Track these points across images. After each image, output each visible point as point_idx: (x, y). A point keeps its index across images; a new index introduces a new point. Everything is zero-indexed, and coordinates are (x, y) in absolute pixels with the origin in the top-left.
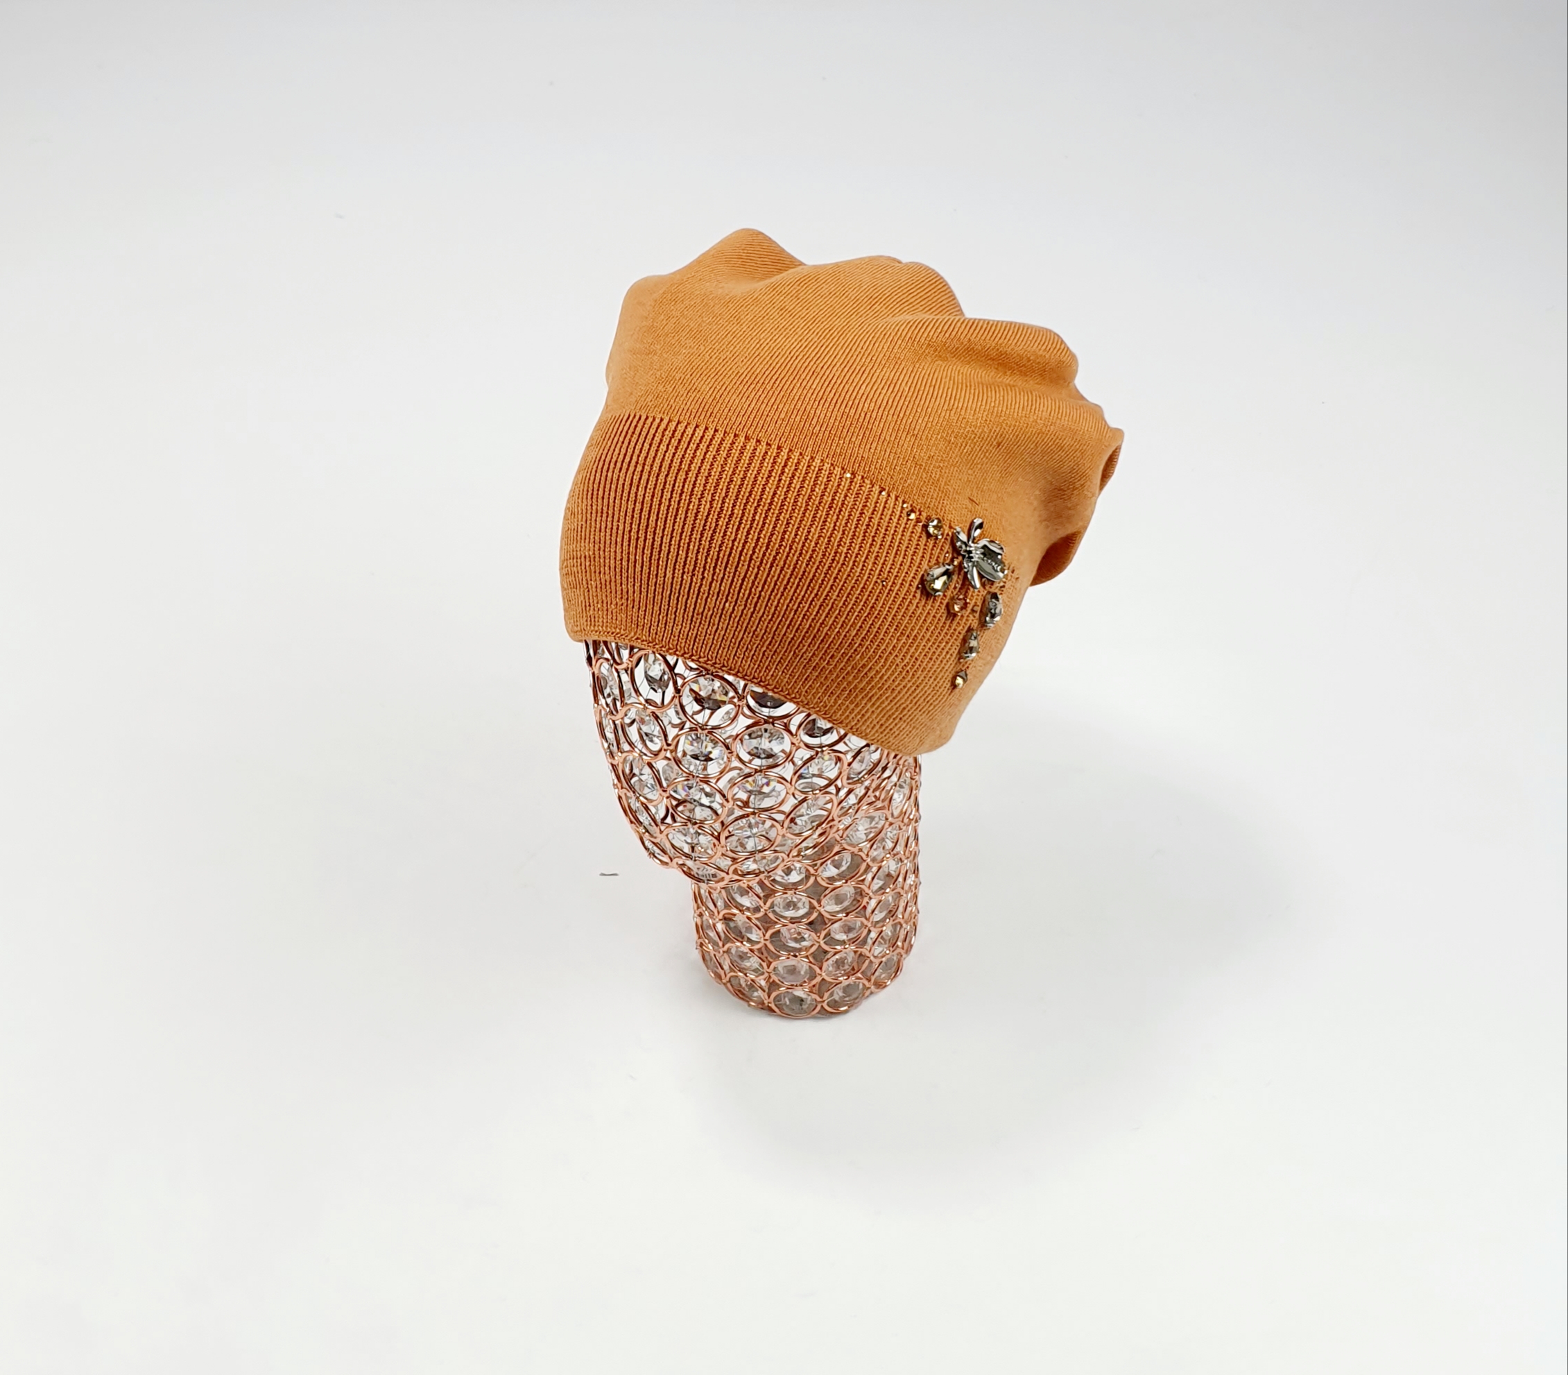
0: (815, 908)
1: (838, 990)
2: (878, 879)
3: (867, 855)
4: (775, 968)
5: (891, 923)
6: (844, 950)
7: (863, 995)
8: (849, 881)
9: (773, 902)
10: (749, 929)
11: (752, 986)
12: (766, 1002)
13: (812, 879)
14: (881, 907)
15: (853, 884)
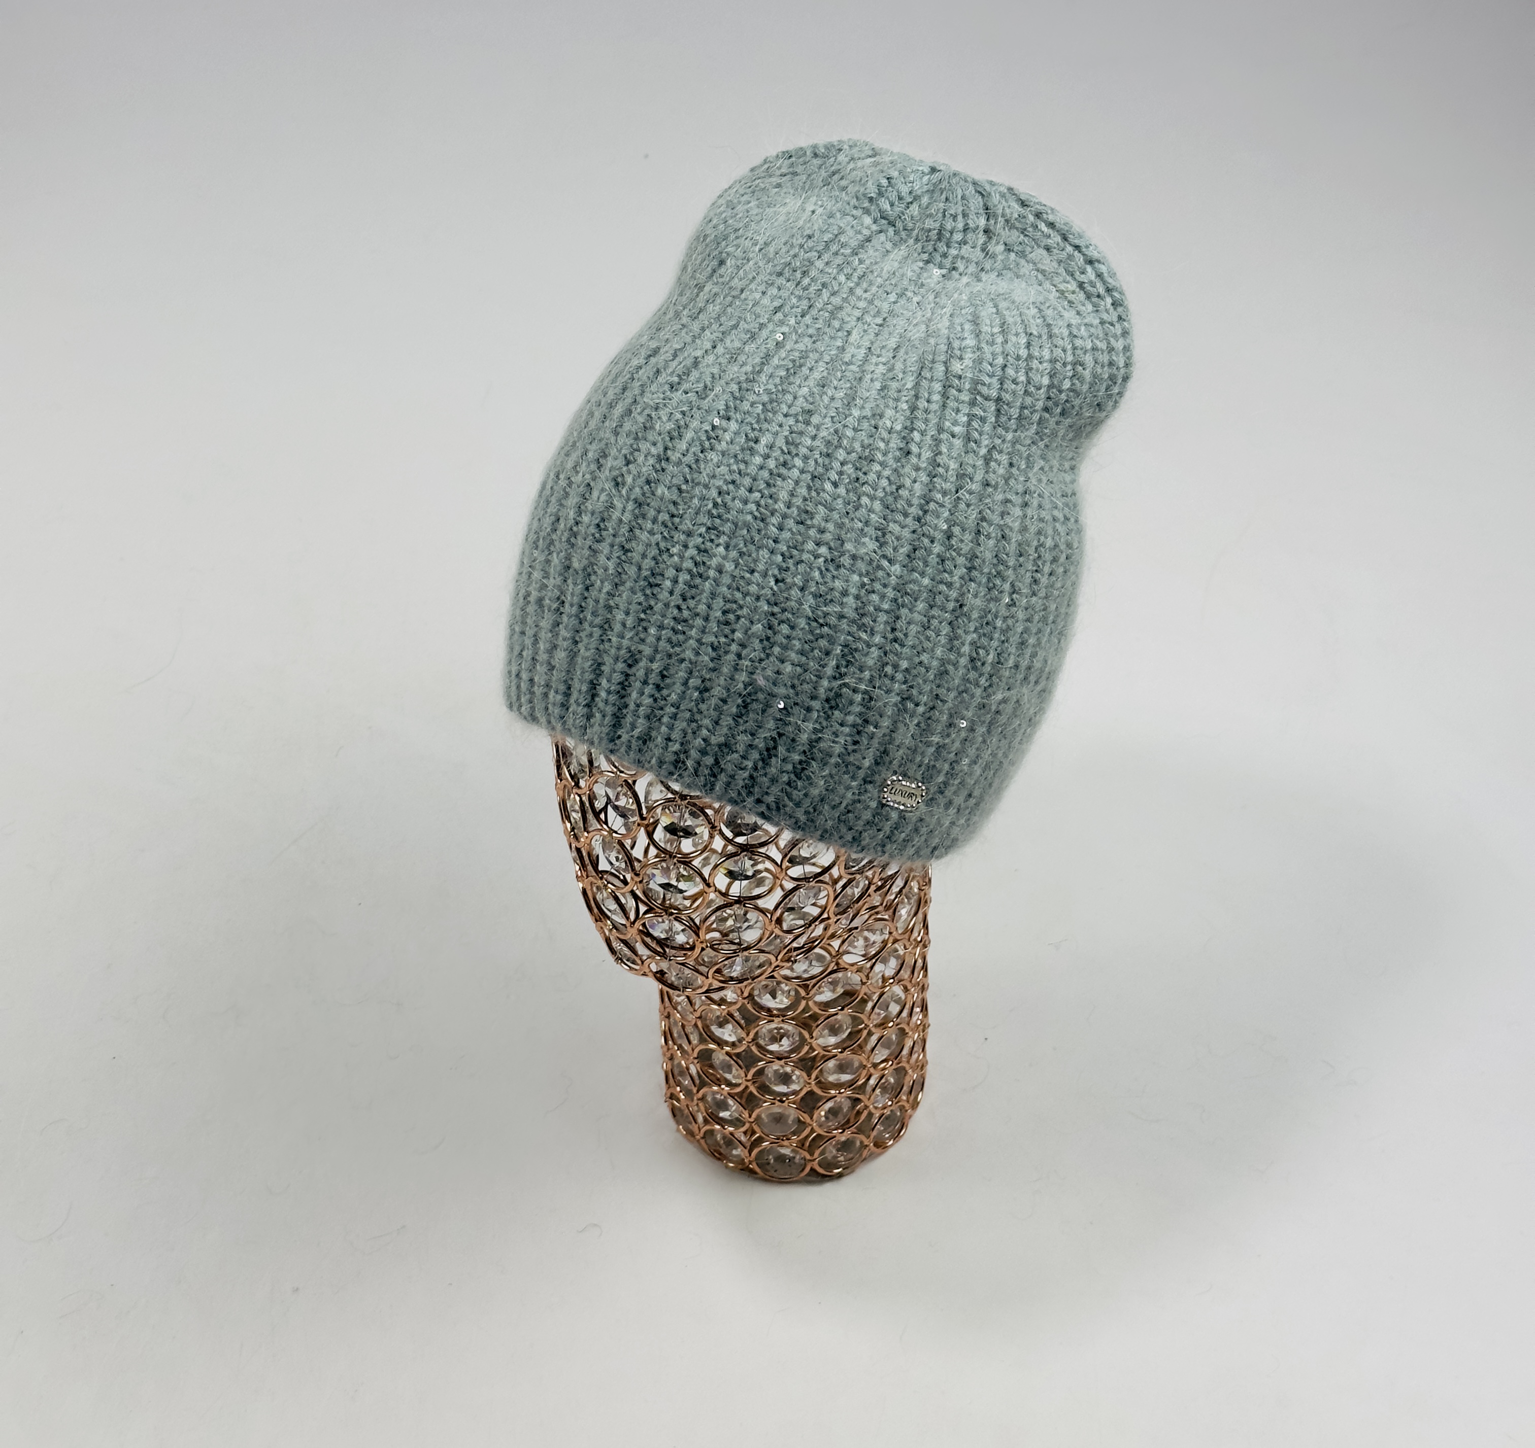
0: (806, 1040)
1: (831, 1148)
2: (878, 1008)
4: (758, 1118)
5: (893, 1067)
6: (839, 1095)
7: (861, 1155)
8: (846, 1009)
9: (757, 1033)
10: (729, 1069)
11: (730, 1142)
12: (746, 1161)
13: (803, 1003)
14: (883, 1046)
15: (849, 1011)
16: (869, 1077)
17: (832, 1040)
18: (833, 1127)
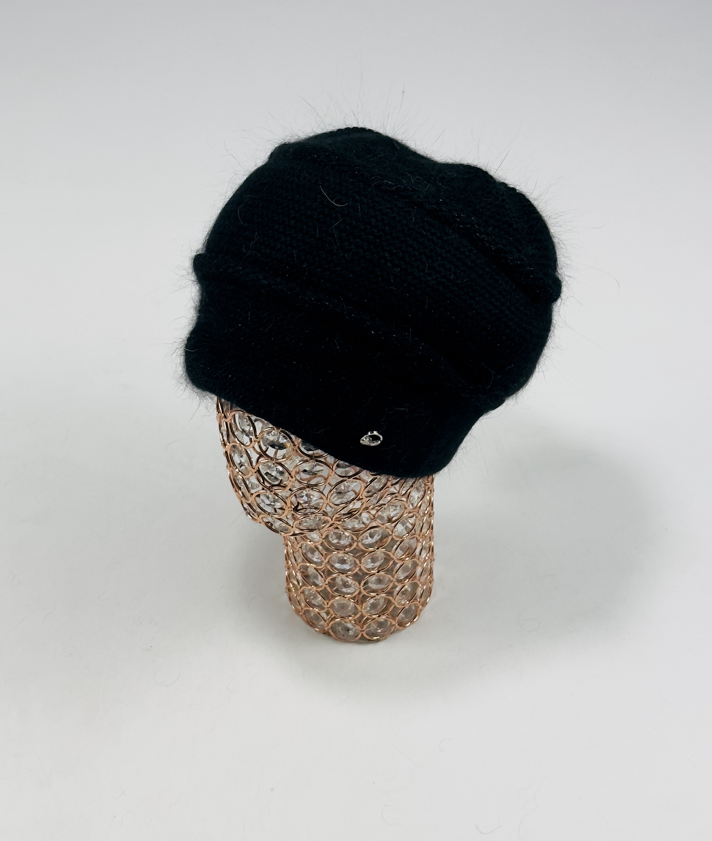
0: (358, 564)
1: (374, 625)
2: (400, 549)
3: (392, 532)
4: (332, 605)
5: (410, 582)
6: (377, 596)
7: (391, 630)
8: (380, 548)
9: (331, 558)
10: (316, 577)
11: (318, 617)
12: (326, 629)
13: (355, 544)
14: (403, 570)
15: (382, 550)
16: (395, 587)
17: (372, 565)
18: (374, 613)
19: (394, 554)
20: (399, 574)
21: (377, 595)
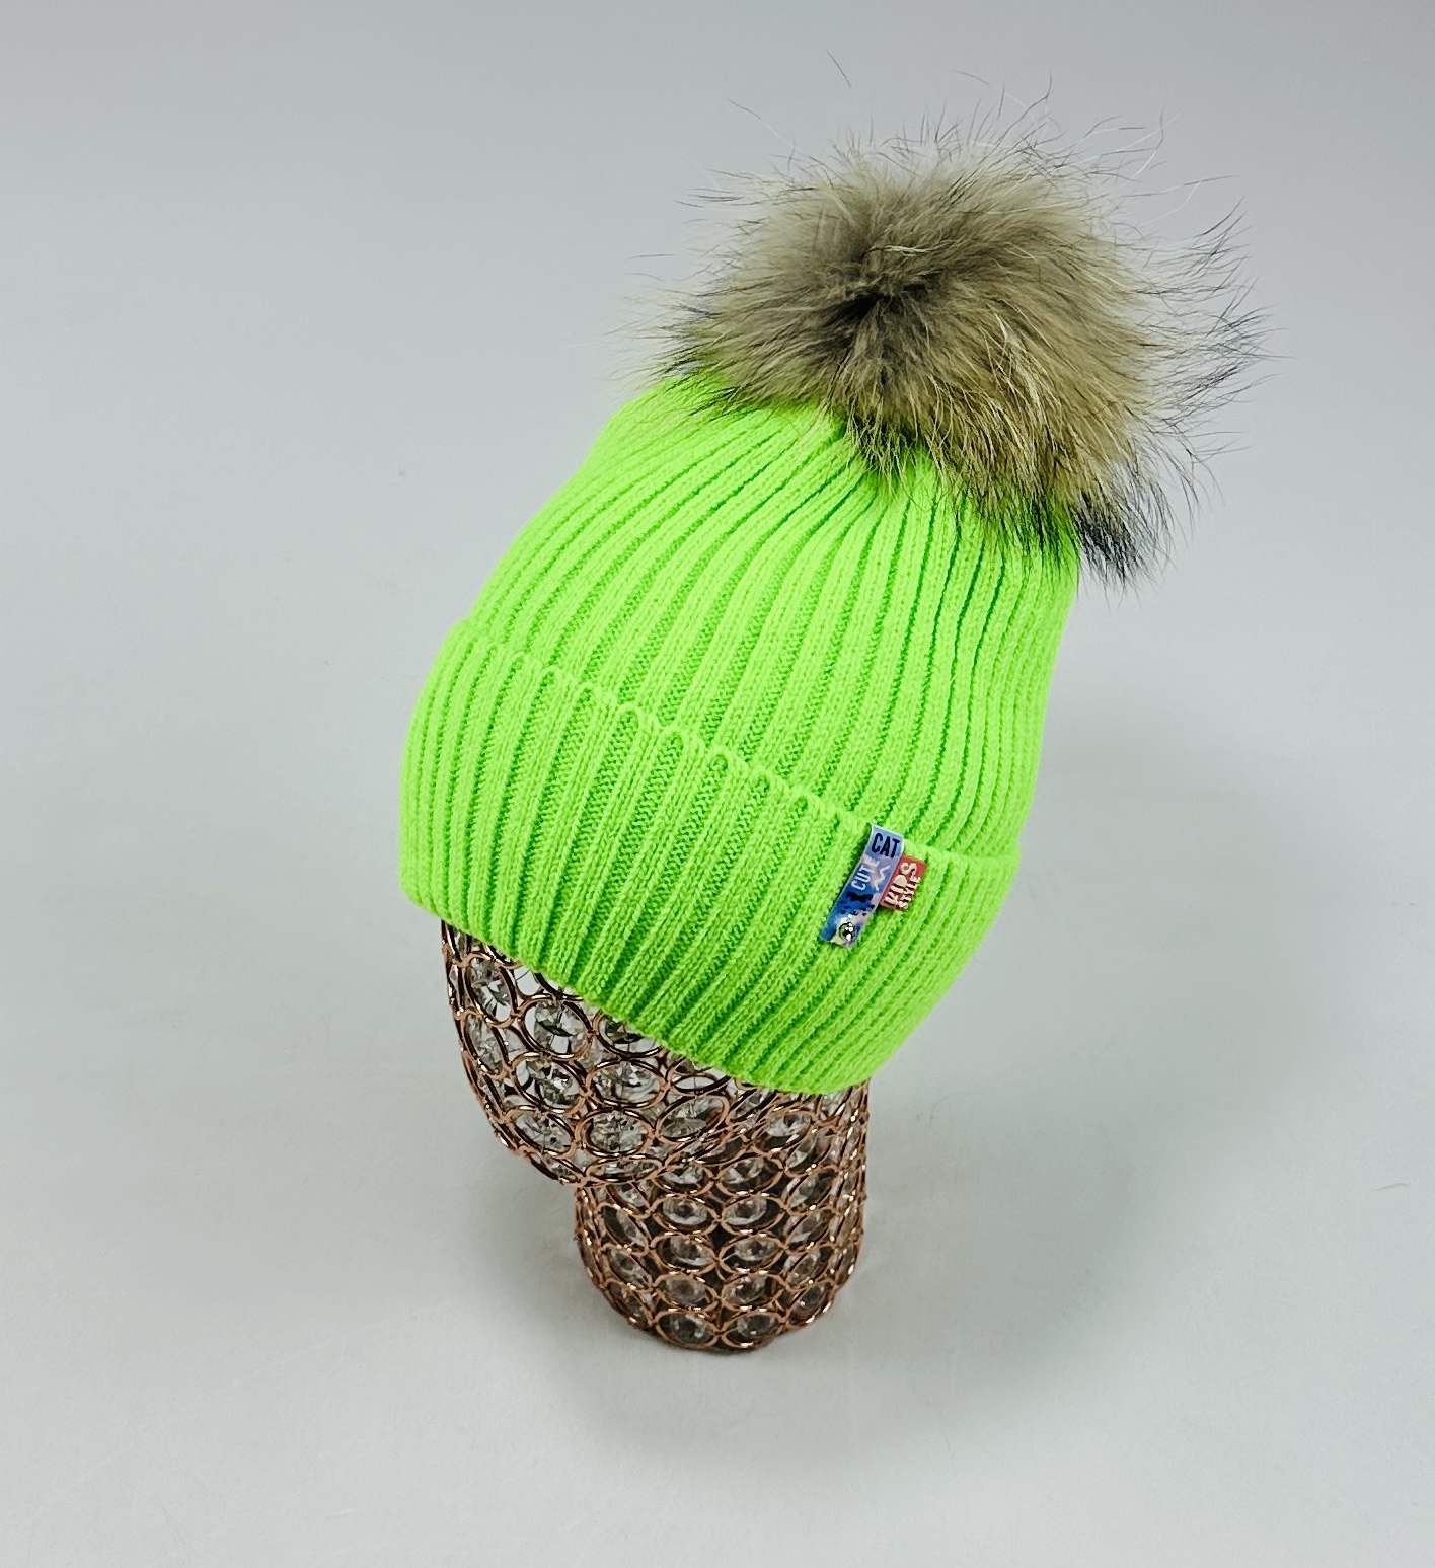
0: (713, 1218)
1: (740, 1321)
2: (799, 1192)
4: (663, 1282)
5: (816, 1247)
6: (751, 1274)
7: (775, 1332)
8: (758, 1192)
9: (661, 1203)
10: (632, 1231)
12: (650, 1322)
13: (710, 1185)
14: (804, 1226)
15: (764, 1195)
16: (785, 1257)
17: (741, 1221)
18: (744, 1302)
19: (786, 1203)
20: (796, 1234)
21: (751, 1271)
